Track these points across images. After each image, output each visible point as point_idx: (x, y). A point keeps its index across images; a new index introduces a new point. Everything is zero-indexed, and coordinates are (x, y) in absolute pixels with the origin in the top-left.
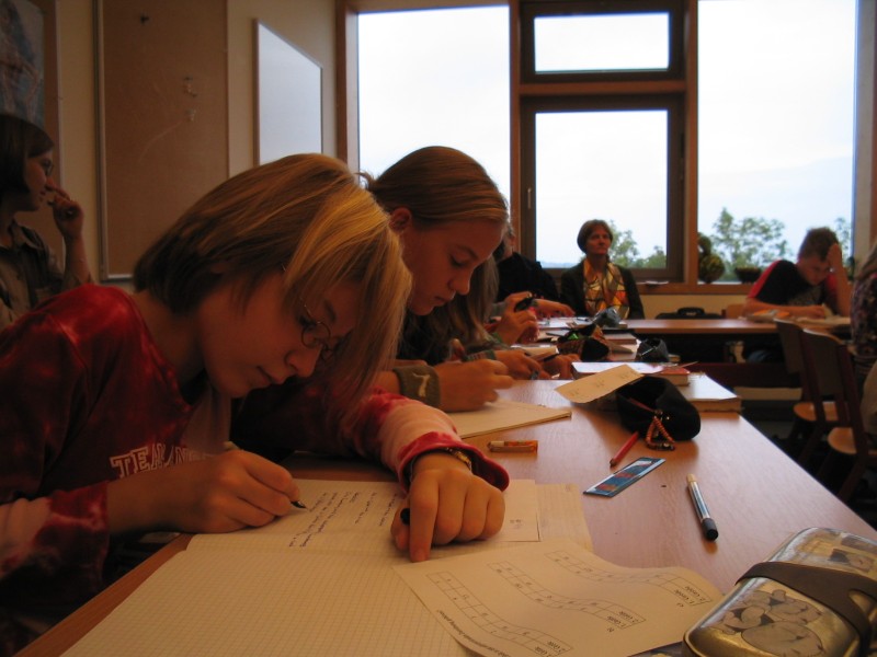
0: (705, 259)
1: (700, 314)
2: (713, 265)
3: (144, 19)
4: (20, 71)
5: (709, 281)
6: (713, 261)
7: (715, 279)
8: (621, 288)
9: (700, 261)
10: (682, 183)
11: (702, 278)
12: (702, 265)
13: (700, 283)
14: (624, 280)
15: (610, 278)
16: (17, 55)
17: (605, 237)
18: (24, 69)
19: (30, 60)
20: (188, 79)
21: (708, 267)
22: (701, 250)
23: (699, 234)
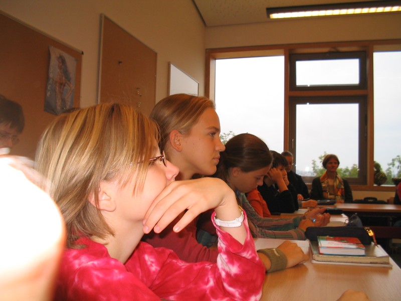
0: (378, 174)
1: (375, 201)
2: (382, 177)
3: (120, 62)
4: (64, 85)
5: (379, 184)
6: (381, 175)
7: (382, 184)
8: (343, 187)
9: (375, 175)
10: (366, 137)
11: (376, 183)
12: (376, 177)
13: (375, 185)
14: (344, 183)
15: (338, 182)
16: (64, 78)
17: (335, 163)
18: (66, 84)
19: (69, 81)
20: (138, 88)
21: (379, 178)
22: (375, 170)
23: (374, 162)
